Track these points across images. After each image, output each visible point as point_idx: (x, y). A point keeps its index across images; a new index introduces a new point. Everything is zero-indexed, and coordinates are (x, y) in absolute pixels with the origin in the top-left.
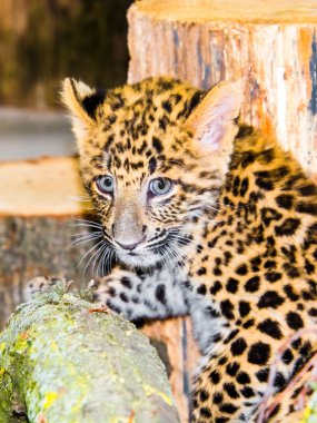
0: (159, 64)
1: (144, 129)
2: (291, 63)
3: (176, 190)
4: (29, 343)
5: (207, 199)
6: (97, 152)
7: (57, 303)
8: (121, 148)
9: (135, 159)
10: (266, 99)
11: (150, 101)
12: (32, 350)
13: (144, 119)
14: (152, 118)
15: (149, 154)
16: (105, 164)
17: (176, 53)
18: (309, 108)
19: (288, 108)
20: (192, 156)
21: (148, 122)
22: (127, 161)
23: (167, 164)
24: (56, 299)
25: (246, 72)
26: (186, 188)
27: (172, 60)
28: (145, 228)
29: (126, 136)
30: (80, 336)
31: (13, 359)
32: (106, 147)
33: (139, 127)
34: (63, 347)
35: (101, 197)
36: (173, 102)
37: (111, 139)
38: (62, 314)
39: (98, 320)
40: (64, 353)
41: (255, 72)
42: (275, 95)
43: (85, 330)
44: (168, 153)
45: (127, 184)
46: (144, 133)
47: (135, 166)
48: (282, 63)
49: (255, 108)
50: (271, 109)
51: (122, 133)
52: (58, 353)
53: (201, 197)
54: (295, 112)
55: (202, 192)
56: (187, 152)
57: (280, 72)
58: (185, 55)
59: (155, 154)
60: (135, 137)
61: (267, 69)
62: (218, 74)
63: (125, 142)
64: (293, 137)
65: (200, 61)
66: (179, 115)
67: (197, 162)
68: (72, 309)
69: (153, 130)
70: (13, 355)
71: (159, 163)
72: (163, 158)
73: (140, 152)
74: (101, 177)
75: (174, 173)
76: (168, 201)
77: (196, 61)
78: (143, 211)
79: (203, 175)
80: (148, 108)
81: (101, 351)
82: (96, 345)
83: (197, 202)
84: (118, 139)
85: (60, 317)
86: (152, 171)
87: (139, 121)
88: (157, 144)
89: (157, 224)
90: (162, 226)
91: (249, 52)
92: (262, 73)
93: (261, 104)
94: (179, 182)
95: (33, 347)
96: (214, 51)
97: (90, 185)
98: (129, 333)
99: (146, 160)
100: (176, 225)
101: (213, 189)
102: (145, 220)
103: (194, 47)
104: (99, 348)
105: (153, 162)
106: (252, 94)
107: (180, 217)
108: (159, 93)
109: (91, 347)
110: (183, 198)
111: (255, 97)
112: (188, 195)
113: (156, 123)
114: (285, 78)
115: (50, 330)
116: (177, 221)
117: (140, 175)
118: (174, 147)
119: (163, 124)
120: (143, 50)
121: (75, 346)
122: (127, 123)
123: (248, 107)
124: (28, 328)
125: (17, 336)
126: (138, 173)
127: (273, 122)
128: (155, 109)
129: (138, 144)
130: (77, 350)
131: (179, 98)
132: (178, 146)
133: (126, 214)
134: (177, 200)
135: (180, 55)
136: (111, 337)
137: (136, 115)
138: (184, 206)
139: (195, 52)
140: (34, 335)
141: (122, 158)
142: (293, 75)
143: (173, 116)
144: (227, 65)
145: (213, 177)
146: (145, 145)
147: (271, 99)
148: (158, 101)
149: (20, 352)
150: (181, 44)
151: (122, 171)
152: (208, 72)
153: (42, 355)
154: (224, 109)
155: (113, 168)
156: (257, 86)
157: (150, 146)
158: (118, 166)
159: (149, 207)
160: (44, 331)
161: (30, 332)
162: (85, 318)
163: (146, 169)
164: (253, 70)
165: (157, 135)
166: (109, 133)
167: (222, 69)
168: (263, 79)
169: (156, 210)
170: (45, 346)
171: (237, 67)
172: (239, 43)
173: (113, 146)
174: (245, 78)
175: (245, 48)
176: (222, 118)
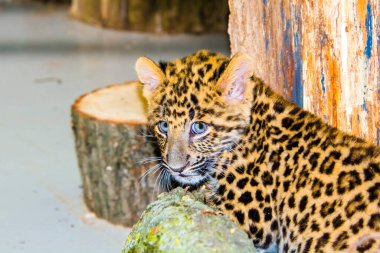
0: (251, 18)
1: (185, 89)
2: (352, 20)
3: (210, 130)
4: (158, 237)
5: (235, 135)
6: (156, 106)
7: (178, 205)
8: (171, 103)
9: (180, 110)
10: (332, 46)
11: (189, 70)
12: (160, 242)
13: (185, 82)
14: (190, 82)
15: (189, 106)
16: (161, 114)
17: (264, 10)
18: (365, 53)
19: (349, 52)
20: (221, 106)
21: (188, 84)
22: (175, 111)
23: (201, 113)
24: (177, 201)
25: (317, 25)
26: (217, 128)
27: (262, 15)
28: (188, 156)
29: (174, 94)
30: (197, 234)
31: (146, 248)
32: (161, 103)
33: (182, 88)
34: (184, 242)
35: (160, 136)
36: (205, 70)
37: (164, 97)
38: (183, 215)
39: (209, 221)
40: (185, 247)
41: (324, 26)
42: (339, 43)
43: (200, 229)
44: (202, 105)
45: (175, 127)
46: (185, 92)
47: (180, 115)
48: (344, 19)
49: (324, 52)
50: (337, 54)
51: (171, 93)
52: (180, 247)
53: (230, 134)
54: (354, 56)
55: (230, 130)
56: (217, 103)
57: (342, 26)
58: (271, 12)
59: (193, 106)
60: (180, 95)
61: (333, 24)
62: (296, 26)
63: (173, 99)
64: (353, 74)
65: (283, 17)
66: (210, 80)
67: (224, 110)
68: (190, 211)
69: (192, 89)
70: (146, 244)
71: (196, 112)
72: (198, 108)
73: (183, 105)
74: (161, 122)
75: (207, 118)
76: (204, 138)
77: (279, 18)
78: (186, 145)
79: (229, 118)
80: (188, 75)
81: (212, 246)
82: (209, 241)
83: (227, 138)
84: (168, 97)
85: (181, 217)
86: (192, 117)
87: (181, 84)
88: (194, 99)
89: (197, 154)
90: (201, 155)
91: (320, 11)
92: (330, 27)
93: (329, 50)
94: (212, 124)
95: (161, 239)
96: (293, 9)
97: (153, 127)
98: (233, 231)
99: (187, 110)
100: (212, 154)
101: (238, 128)
102: (188, 151)
103: (278, 6)
104: (211, 244)
105: (192, 111)
106: (322, 42)
107: (214, 149)
108: (197, 63)
109: (205, 242)
110: (215, 136)
111: (324, 45)
112: (219, 133)
113: (193, 85)
114: (347, 31)
115: (174, 227)
116: (212, 152)
117: (183, 121)
118: (206, 100)
119: (197, 86)
120: (240, 7)
121: (193, 242)
122: (174, 85)
123: (319, 51)
124: (157, 224)
125: (149, 231)
126: (182, 119)
127: (338, 63)
128: (193, 75)
129: (181, 99)
130: (194, 245)
131: (209, 67)
132: (209, 99)
133: (175, 148)
134: (211, 137)
135: (268, 12)
136: (220, 234)
137: (180, 80)
138: (217, 141)
139: (279, 10)
140: (162, 231)
141: (172, 109)
142: (353, 29)
143: (205, 80)
144: (303, 20)
145: (237, 119)
146: (186, 99)
147: (336, 46)
148: (195, 69)
149: (151, 243)
150: (268, 4)
151: (171, 118)
152: (288, 25)
153: (168, 247)
154: (243, 71)
155: (166, 116)
156: (326, 36)
157: (189, 100)
158: (169, 115)
159: (191, 143)
160: (169, 229)
161: (159, 228)
162: (200, 219)
163: (187, 116)
164: (322, 24)
165: (193, 93)
166: (163, 93)
167: (299, 23)
168: (330, 31)
169: (196, 144)
170: (170, 240)
171: (311, 22)
172: (312, 4)
173: (165, 102)
174: (317, 30)
175: (317, 8)
176: (243, 77)
